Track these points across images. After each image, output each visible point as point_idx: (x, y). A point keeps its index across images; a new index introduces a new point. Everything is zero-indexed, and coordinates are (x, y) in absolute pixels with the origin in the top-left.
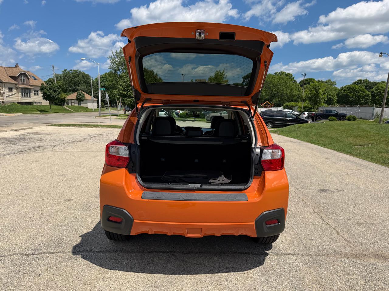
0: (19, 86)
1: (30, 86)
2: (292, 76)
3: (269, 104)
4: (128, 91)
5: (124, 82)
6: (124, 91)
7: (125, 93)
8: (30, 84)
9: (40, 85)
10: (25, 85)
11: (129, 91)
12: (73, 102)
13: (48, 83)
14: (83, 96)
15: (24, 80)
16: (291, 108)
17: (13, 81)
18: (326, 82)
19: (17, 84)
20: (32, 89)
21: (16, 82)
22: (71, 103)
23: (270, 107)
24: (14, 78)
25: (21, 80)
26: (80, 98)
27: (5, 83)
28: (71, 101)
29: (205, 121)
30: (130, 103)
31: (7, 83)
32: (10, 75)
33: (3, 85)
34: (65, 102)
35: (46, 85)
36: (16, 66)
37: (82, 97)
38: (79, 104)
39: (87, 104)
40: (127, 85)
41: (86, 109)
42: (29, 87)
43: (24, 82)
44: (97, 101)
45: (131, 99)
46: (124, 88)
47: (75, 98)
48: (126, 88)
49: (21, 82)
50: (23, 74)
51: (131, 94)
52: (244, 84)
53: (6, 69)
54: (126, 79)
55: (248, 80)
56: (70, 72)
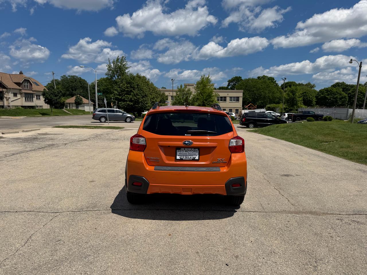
0: (23, 91)
1: (33, 91)
2: (274, 80)
3: (252, 106)
4: (123, 95)
5: (119, 87)
6: (119, 95)
7: (120, 97)
8: (33, 90)
9: (42, 90)
10: (28, 90)
11: (124, 96)
12: (72, 105)
13: (49, 89)
14: (81, 100)
15: (27, 86)
16: (273, 109)
17: (18, 87)
18: (306, 85)
19: (21, 90)
20: (34, 94)
21: (20, 88)
22: (70, 106)
23: (253, 109)
24: (18, 84)
25: (25, 86)
26: (78, 102)
27: (10, 88)
28: (70, 105)
29: (193, 122)
30: (125, 106)
31: (12, 89)
32: (15, 82)
33: (9, 91)
34: (64, 106)
35: (47, 90)
36: (20, 73)
37: (80, 101)
38: (77, 107)
39: (84, 107)
40: (122, 90)
41: (84, 112)
42: (31, 92)
43: (27, 88)
44: (93, 104)
45: (125, 103)
46: (119, 93)
47: (74, 102)
48: (120, 92)
49: (25, 87)
50: (27, 81)
51: (125, 98)
52: (229, 87)
53: (12, 76)
54: (121, 85)
55: (233, 84)
56: (68, 77)
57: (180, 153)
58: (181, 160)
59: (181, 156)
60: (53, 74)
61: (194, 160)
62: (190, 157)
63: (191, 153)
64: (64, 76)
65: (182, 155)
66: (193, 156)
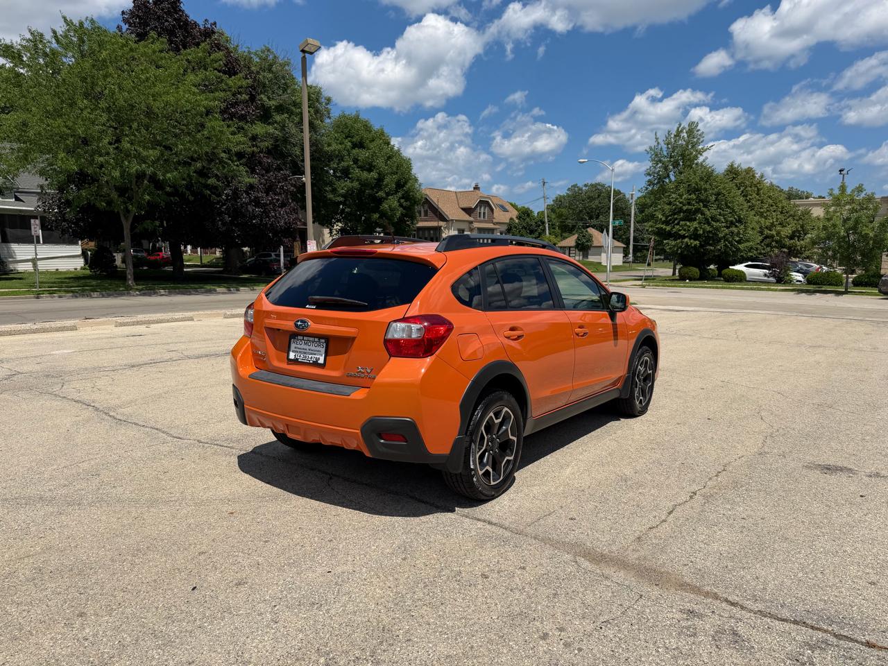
0: (476, 225)
1: (494, 224)
4: (676, 222)
5: (670, 203)
6: (667, 223)
7: (668, 228)
8: (494, 221)
9: (508, 221)
10: (486, 222)
11: (678, 224)
12: (574, 252)
13: (520, 217)
14: (590, 239)
15: (484, 213)
17: (467, 217)
19: (471, 222)
20: (496, 229)
21: (471, 219)
22: (570, 253)
24: (468, 211)
25: (480, 213)
26: (583, 244)
27: (453, 220)
28: (570, 250)
30: (677, 250)
31: (456, 220)
32: (463, 206)
33: (450, 225)
35: (517, 221)
36: (474, 188)
37: (587, 241)
38: (585, 256)
39: (600, 255)
40: (675, 209)
42: (491, 226)
43: (484, 217)
44: (624, 248)
45: (678, 241)
46: (667, 217)
47: (573, 244)
48: (670, 216)
49: (480, 216)
50: (484, 203)
51: (680, 230)
53: (459, 195)
54: (674, 196)
56: (584, 188)
57: (296, 346)
58: (296, 361)
59: (297, 352)
60: (544, 185)
61: (316, 364)
62: (310, 356)
63: (313, 348)
64: (575, 186)
65: (299, 350)
66: (315, 354)
